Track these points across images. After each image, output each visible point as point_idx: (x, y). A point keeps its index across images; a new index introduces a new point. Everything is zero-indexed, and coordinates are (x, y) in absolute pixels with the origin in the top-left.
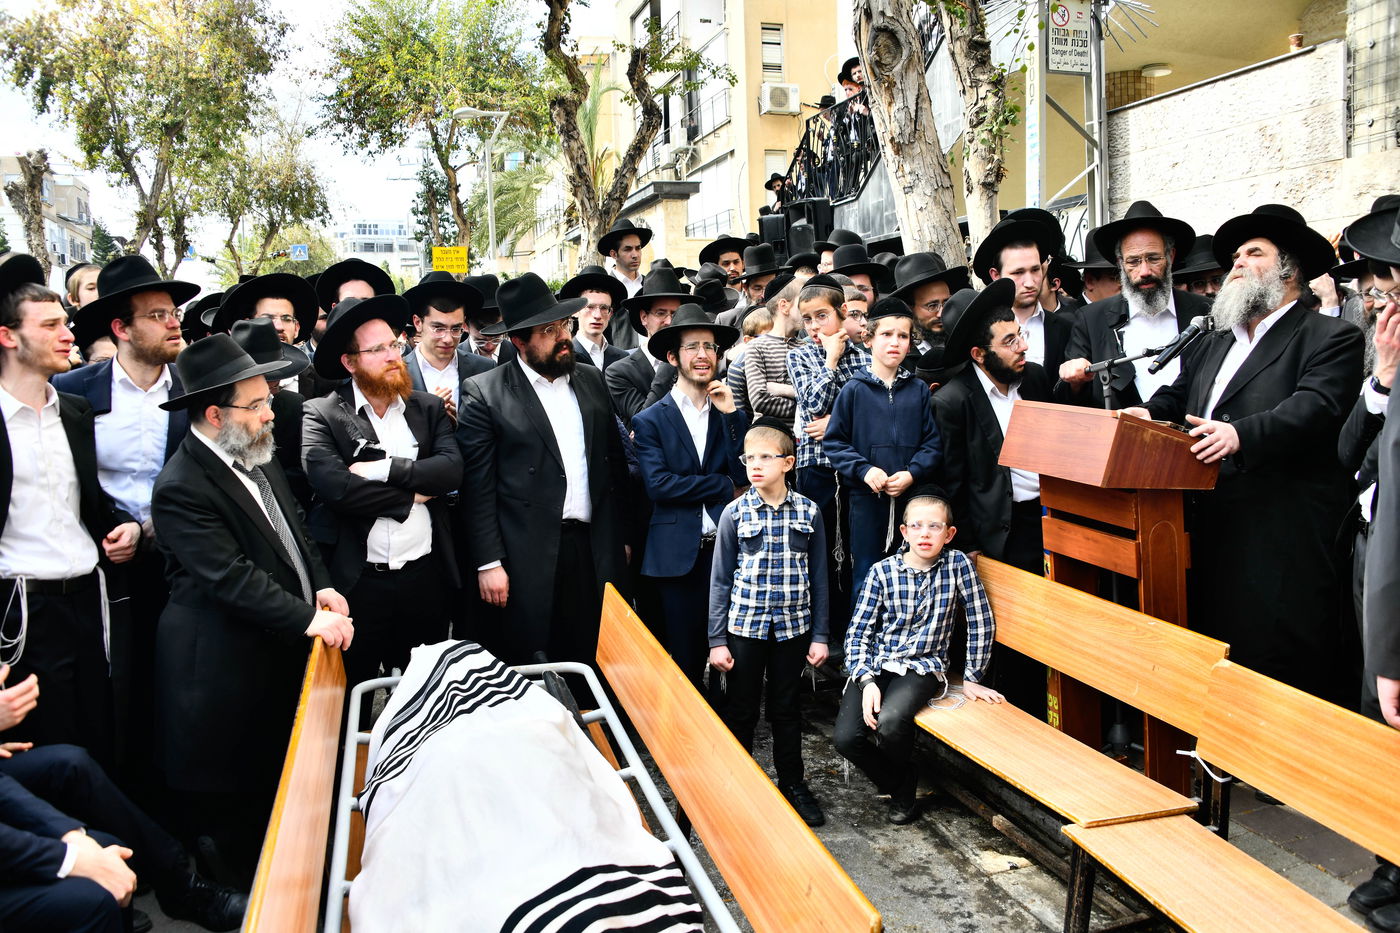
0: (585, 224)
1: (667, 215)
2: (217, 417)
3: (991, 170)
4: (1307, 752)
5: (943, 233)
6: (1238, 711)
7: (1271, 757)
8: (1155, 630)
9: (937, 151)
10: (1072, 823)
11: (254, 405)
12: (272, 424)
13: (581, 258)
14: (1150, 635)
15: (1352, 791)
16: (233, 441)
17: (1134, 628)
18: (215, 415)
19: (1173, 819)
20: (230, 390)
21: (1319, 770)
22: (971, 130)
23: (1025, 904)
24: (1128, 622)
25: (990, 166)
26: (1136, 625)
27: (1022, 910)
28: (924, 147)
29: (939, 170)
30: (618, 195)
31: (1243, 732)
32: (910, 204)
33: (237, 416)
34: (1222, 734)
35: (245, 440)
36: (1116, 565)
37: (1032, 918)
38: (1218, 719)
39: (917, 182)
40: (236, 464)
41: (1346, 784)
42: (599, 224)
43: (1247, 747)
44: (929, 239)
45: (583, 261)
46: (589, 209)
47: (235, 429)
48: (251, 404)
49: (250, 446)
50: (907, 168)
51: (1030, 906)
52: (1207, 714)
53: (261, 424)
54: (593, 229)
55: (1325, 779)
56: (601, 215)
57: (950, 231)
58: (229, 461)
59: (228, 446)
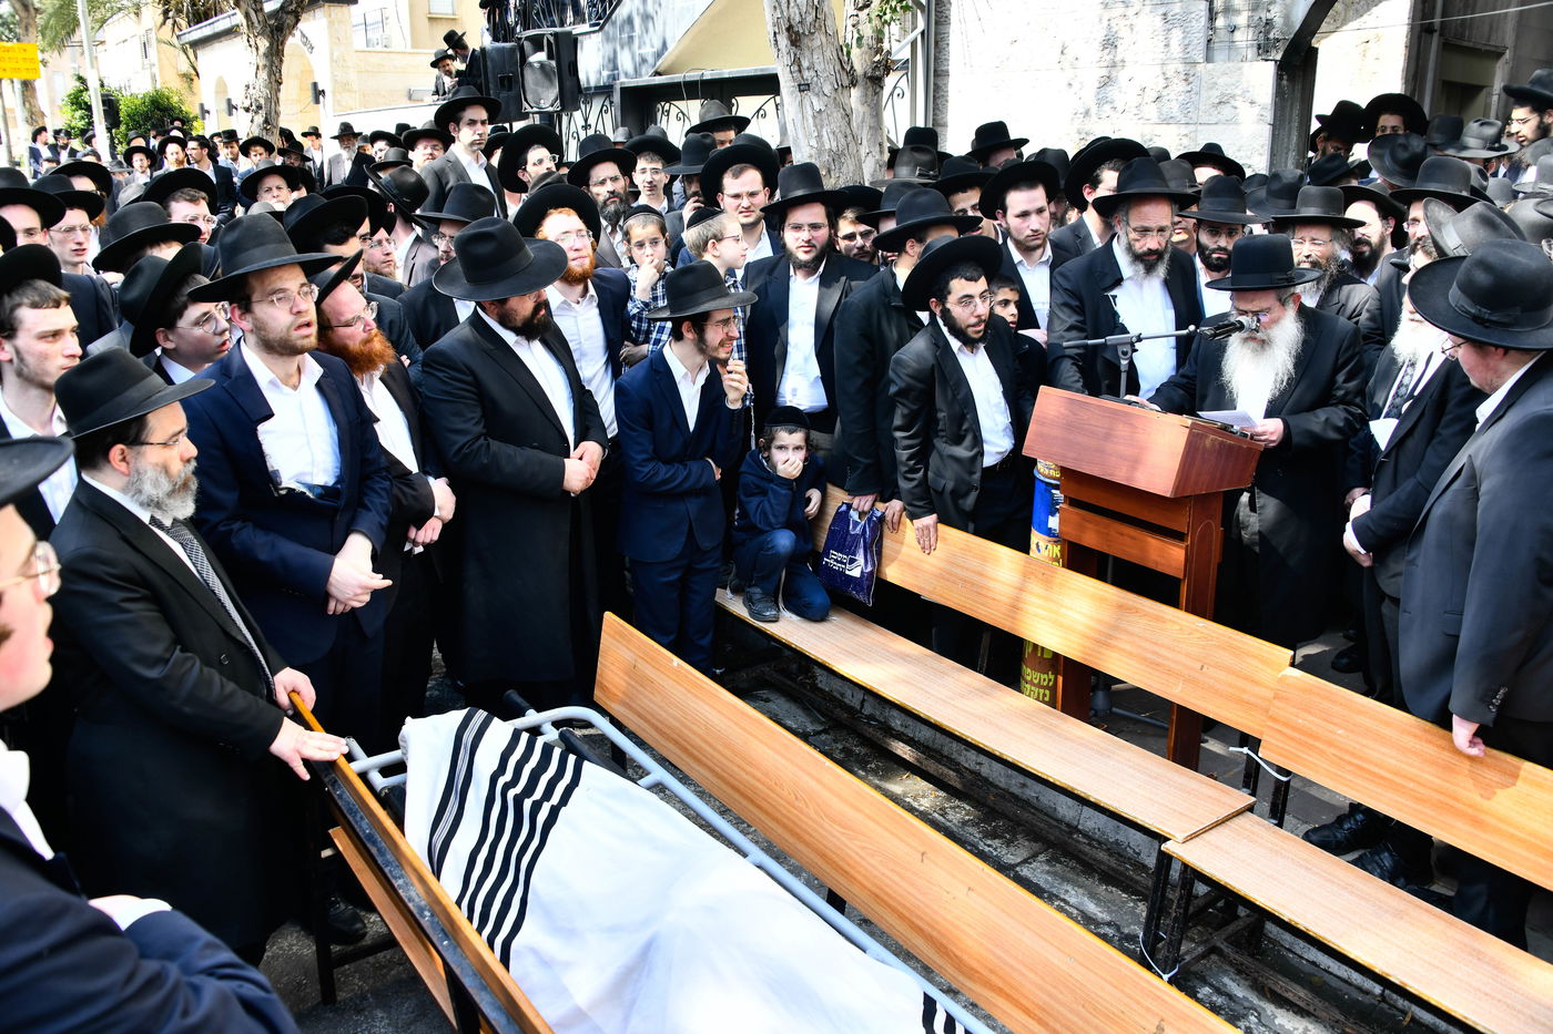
0: (252, 43)
1: (331, 23)
2: (124, 459)
3: (879, 62)
4: (1393, 762)
5: (843, 140)
6: (1310, 718)
7: (1350, 763)
8: (1205, 631)
9: (836, 43)
10: (1169, 839)
11: (174, 439)
12: (194, 464)
13: (248, 87)
14: (1198, 635)
15: (1442, 798)
16: (149, 489)
17: (1178, 627)
18: (121, 457)
19: (1240, 817)
20: (141, 422)
21: (1405, 777)
22: (855, 12)
23: (1062, 896)
24: (1170, 621)
25: (878, 58)
26: (1180, 625)
27: (1062, 904)
28: (824, 40)
29: (838, 67)
30: (293, 7)
31: (1317, 738)
32: (807, 103)
33: (151, 456)
34: (1292, 739)
35: (166, 486)
36: (1157, 563)
37: (1076, 912)
38: (1285, 724)
39: (815, 79)
40: (153, 520)
41: (1436, 791)
42: (271, 44)
43: (1322, 753)
44: (827, 147)
45: (251, 91)
46: (256, 24)
47: (150, 474)
48: (170, 438)
49: (171, 494)
50: (805, 64)
51: (1066, 897)
52: (1271, 717)
53: (181, 463)
54: (262, 50)
55: (1411, 785)
56: (272, 32)
57: (850, 138)
58: (145, 516)
59: (143, 498)
